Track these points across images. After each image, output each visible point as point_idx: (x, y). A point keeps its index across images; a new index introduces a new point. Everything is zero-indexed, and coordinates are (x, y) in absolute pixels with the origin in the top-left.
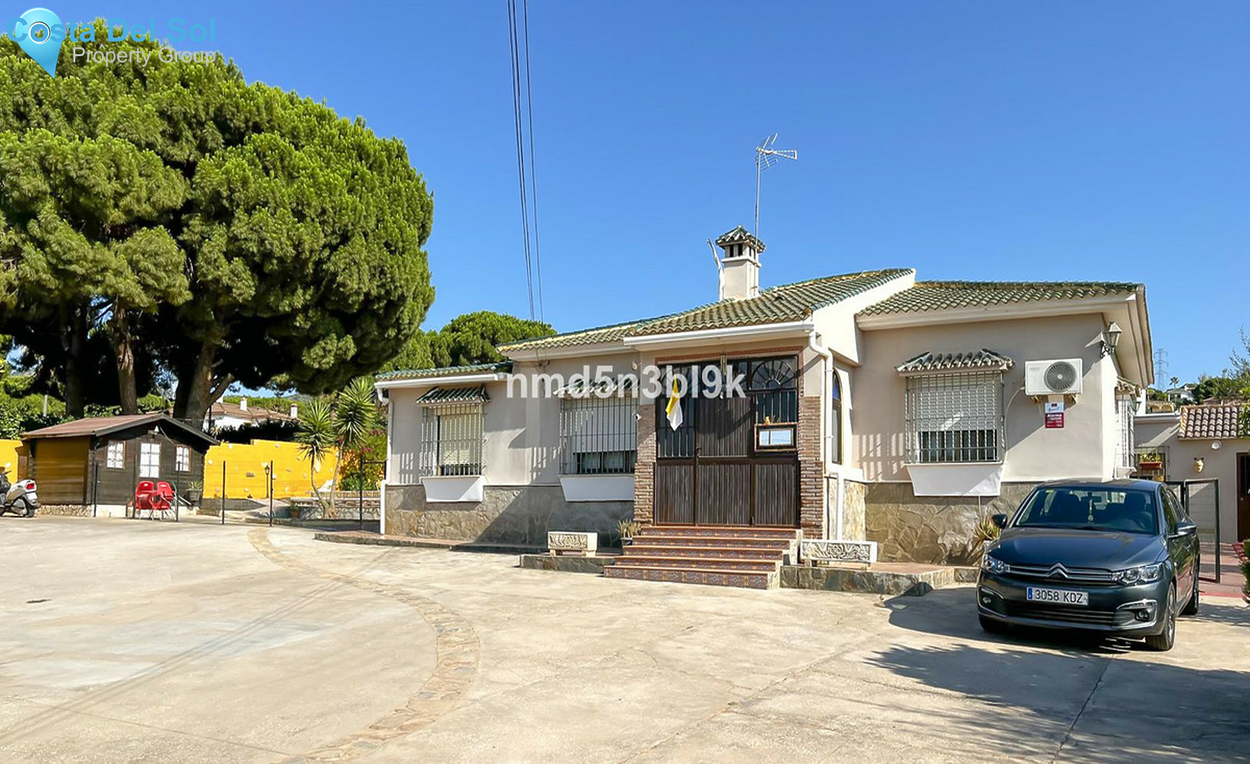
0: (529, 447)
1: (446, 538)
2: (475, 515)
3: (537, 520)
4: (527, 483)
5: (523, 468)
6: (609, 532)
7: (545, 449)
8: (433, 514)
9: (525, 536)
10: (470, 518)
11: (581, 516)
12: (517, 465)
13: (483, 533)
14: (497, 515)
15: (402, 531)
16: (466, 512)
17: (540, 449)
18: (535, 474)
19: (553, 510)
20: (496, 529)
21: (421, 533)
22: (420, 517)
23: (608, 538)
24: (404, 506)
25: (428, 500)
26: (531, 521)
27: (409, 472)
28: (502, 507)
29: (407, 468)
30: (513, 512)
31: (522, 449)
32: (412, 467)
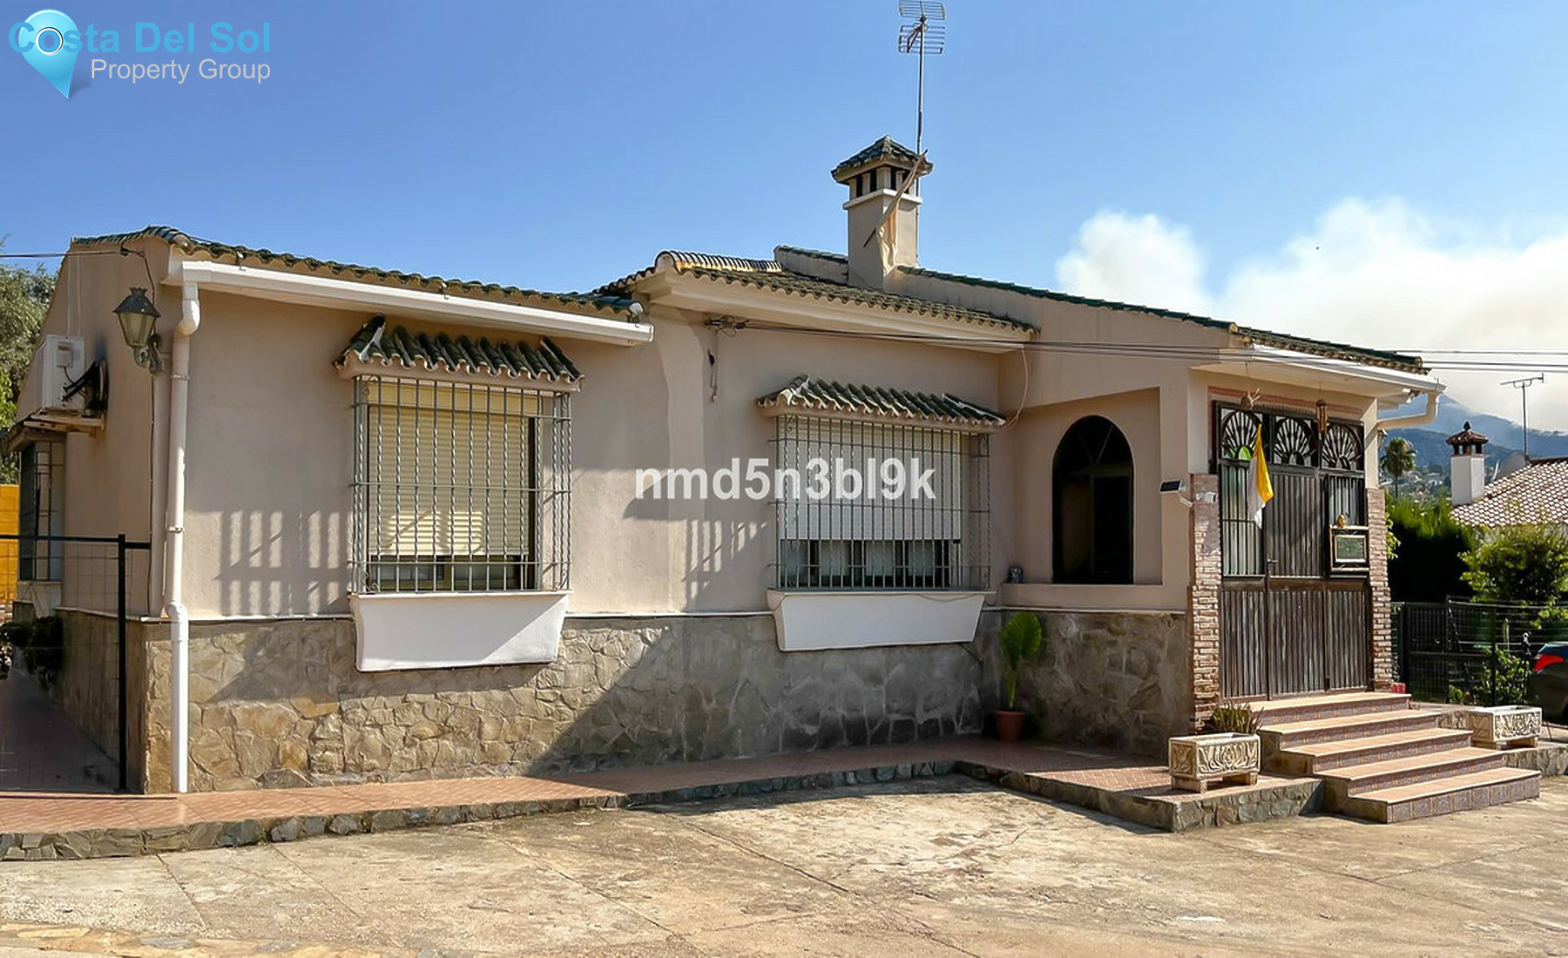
0: (679, 519)
1: (428, 776)
2: (528, 701)
3: (709, 700)
4: (673, 607)
5: (662, 572)
6: (864, 713)
7: (718, 526)
8: (378, 706)
9: (679, 739)
10: (512, 706)
11: (807, 680)
12: (649, 566)
13: (554, 748)
14: (598, 691)
15: (239, 774)
16: (497, 694)
17: (706, 525)
18: (694, 586)
19: (744, 673)
20: (594, 731)
21: (330, 771)
22: (321, 720)
23: (864, 723)
24: (246, 687)
25: (367, 664)
26: (693, 703)
27: (265, 575)
28: (610, 671)
29: (255, 561)
30: (641, 683)
31: (663, 523)
32: (275, 560)
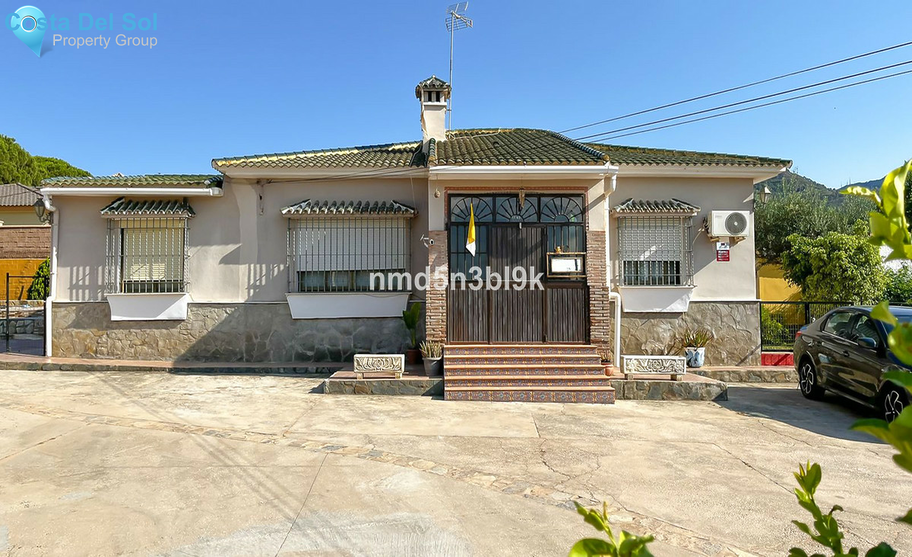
0: (245, 264)
1: (138, 359)
2: (177, 334)
3: (256, 338)
4: (241, 299)
5: (236, 286)
6: (340, 348)
7: (264, 266)
8: (120, 333)
9: (242, 353)
10: (170, 336)
11: (308, 332)
12: (230, 283)
13: (187, 352)
14: (205, 332)
15: (74, 353)
16: (164, 331)
17: (258, 266)
18: (252, 291)
19: (274, 328)
20: (204, 347)
21: (103, 354)
22: (100, 337)
23: (340, 353)
24: (77, 324)
25: (113, 318)
26: (249, 338)
27: (84, 287)
28: (210, 325)
29: (81, 283)
30: (224, 329)
31: (237, 266)
32: (87, 283)
